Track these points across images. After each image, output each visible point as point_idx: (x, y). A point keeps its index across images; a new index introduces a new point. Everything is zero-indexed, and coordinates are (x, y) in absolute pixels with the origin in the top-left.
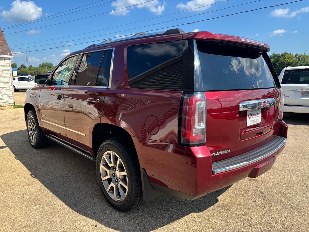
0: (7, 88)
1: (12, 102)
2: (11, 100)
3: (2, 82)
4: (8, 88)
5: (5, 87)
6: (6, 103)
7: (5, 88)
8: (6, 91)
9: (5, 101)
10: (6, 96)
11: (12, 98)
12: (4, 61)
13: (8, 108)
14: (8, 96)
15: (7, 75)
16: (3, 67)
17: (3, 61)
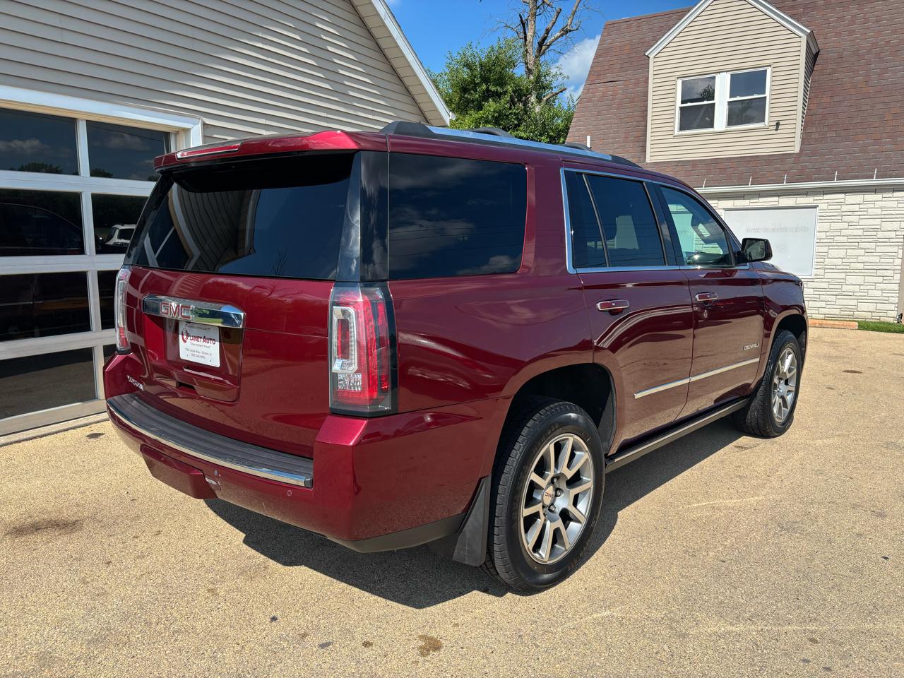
0: (885, 273)
1: (895, 314)
2: (892, 307)
3: (875, 254)
4: (890, 273)
5: (880, 267)
6: (874, 314)
7: (880, 273)
8: (880, 279)
9: (871, 307)
10: (879, 293)
11: (897, 301)
12: (891, 195)
13: (840, 327)
14: (884, 295)
15: (892, 234)
16: (884, 213)
17: (889, 195)
